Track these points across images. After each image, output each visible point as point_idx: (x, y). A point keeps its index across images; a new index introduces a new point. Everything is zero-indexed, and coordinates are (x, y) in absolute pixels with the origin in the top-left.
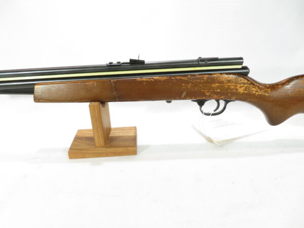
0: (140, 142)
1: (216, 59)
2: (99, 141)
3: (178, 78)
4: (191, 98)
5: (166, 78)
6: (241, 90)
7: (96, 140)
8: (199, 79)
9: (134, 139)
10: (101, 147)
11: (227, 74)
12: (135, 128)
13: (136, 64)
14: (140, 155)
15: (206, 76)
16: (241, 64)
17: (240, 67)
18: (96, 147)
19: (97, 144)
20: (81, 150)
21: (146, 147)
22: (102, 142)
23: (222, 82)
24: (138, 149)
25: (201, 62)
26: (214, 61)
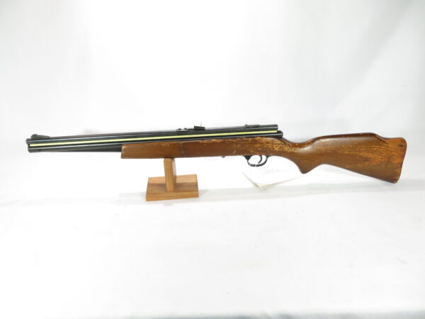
0: (200, 187)
1: (258, 126)
2: (170, 187)
3: (230, 140)
4: (240, 154)
5: (221, 140)
6: (277, 149)
7: (168, 186)
8: (245, 141)
9: (196, 185)
10: (171, 192)
11: (266, 137)
12: (196, 176)
13: (198, 130)
14: (202, 197)
15: (251, 139)
16: (276, 129)
17: (276, 131)
18: (167, 192)
19: (168, 190)
20: (156, 194)
21: (206, 191)
22: (172, 188)
23: (262, 143)
24: (200, 193)
25: (247, 128)
26: (257, 128)
